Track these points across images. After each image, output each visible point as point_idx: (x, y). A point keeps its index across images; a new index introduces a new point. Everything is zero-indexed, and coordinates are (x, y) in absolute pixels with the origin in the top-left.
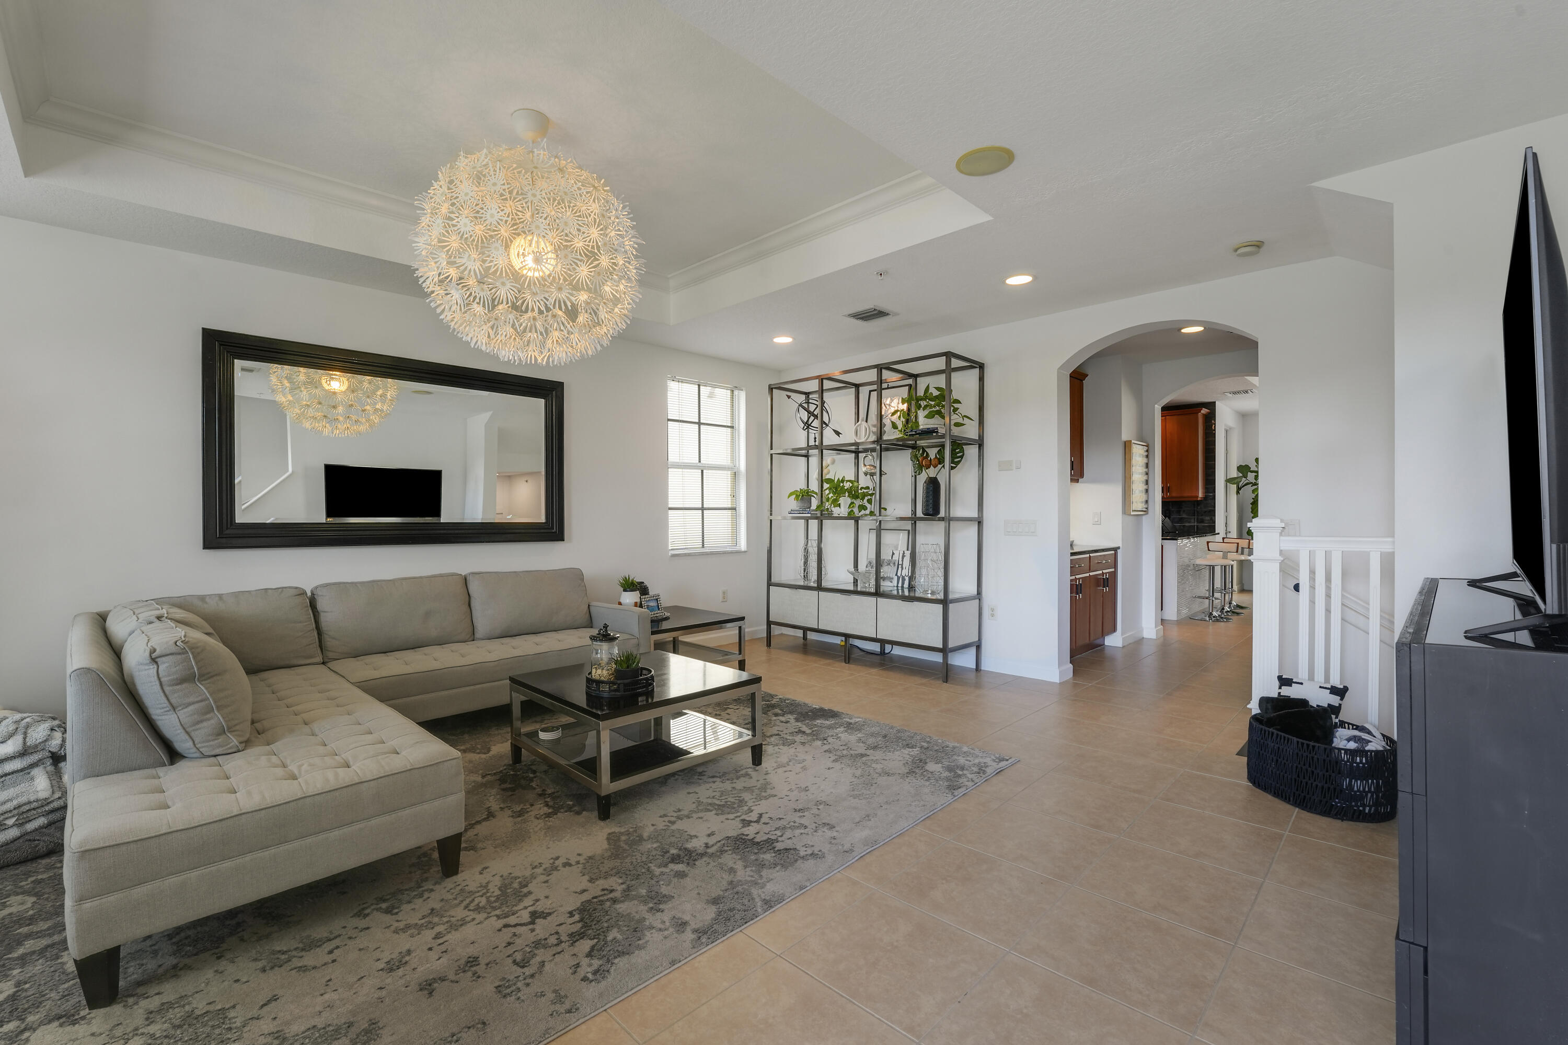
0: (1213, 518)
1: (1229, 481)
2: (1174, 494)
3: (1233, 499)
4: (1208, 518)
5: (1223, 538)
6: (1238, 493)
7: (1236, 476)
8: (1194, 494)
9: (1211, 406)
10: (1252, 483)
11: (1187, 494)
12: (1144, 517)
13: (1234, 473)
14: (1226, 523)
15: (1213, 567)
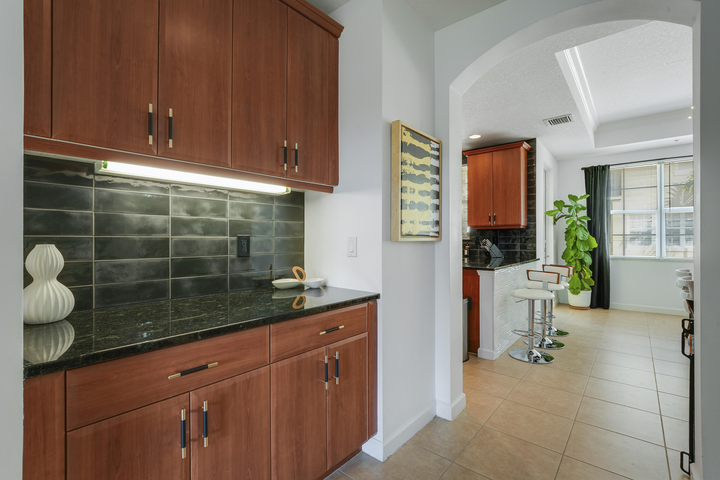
0: (534, 245)
1: (548, 213)
2: (500, 223)
3: (551, 228)
4: (530, 245)
5: (543, 266)
6: (555, 223)
7: (553, 209)
8: (516, 223)
9: (532, 141)
10: (566, 215)
11: (510, 222)
12: (436, 246)
13: (551, 207)
14: (545, 249)
15: (533, 301)
